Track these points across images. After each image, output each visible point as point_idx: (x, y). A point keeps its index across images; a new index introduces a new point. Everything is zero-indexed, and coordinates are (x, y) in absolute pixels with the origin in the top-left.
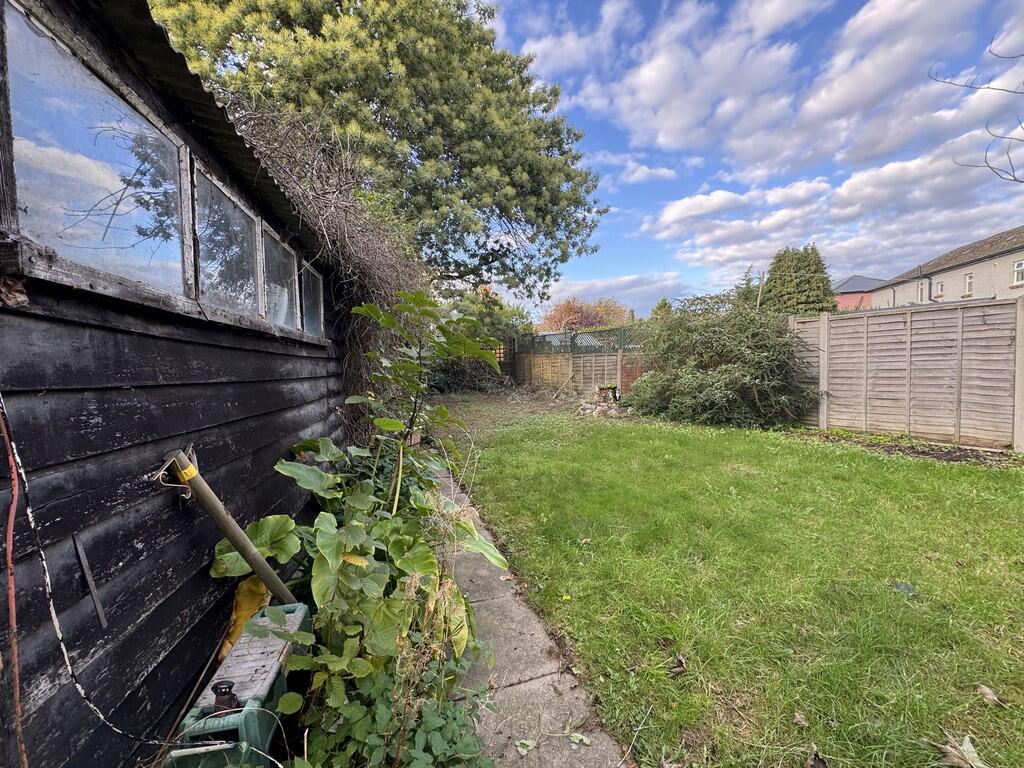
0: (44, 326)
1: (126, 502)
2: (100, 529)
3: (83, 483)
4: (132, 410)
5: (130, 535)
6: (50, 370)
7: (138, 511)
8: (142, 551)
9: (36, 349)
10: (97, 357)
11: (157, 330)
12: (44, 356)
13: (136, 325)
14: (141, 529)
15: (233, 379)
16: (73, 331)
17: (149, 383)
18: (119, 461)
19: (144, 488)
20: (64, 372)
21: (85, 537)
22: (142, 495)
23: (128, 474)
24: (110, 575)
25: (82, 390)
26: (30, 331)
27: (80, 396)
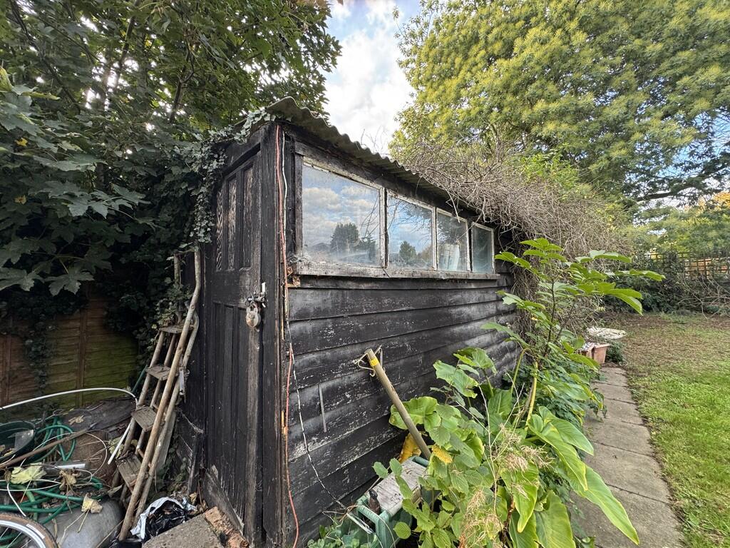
0: (312, 292)
1: (342, 372)
2: (330, 383)
3: (324, 361)
4: (349, 327)
5: (344, 390)
6: (312, 311)
7: (349, 378)
8: (349, 399)
9: (307, 302)
10: (333, 303)
11: (364, 286)
12: (311, 305)
13: (352, 285)
14: (350, 387)
15: (411, 308)
16: (324, 292)
17: (358, 313)
18: (341, 352)
19: (352, 367)
20: (318, 311)
21: (324, 386)
22: (351, 370)
23: (345, 359)
24: (332, 407)
25: (326, 318)
26: (306, 295)
27: (325, 321)
